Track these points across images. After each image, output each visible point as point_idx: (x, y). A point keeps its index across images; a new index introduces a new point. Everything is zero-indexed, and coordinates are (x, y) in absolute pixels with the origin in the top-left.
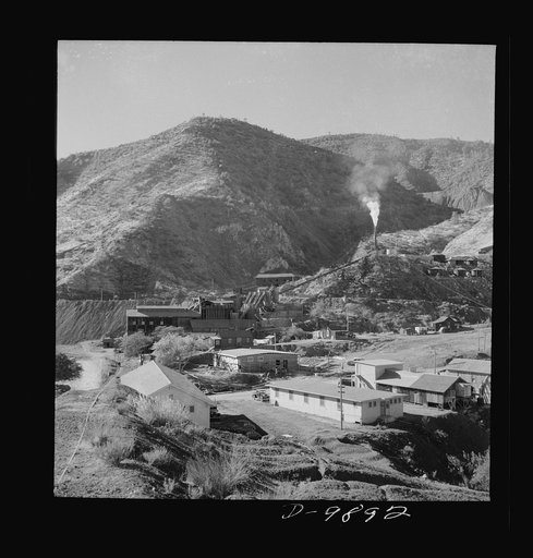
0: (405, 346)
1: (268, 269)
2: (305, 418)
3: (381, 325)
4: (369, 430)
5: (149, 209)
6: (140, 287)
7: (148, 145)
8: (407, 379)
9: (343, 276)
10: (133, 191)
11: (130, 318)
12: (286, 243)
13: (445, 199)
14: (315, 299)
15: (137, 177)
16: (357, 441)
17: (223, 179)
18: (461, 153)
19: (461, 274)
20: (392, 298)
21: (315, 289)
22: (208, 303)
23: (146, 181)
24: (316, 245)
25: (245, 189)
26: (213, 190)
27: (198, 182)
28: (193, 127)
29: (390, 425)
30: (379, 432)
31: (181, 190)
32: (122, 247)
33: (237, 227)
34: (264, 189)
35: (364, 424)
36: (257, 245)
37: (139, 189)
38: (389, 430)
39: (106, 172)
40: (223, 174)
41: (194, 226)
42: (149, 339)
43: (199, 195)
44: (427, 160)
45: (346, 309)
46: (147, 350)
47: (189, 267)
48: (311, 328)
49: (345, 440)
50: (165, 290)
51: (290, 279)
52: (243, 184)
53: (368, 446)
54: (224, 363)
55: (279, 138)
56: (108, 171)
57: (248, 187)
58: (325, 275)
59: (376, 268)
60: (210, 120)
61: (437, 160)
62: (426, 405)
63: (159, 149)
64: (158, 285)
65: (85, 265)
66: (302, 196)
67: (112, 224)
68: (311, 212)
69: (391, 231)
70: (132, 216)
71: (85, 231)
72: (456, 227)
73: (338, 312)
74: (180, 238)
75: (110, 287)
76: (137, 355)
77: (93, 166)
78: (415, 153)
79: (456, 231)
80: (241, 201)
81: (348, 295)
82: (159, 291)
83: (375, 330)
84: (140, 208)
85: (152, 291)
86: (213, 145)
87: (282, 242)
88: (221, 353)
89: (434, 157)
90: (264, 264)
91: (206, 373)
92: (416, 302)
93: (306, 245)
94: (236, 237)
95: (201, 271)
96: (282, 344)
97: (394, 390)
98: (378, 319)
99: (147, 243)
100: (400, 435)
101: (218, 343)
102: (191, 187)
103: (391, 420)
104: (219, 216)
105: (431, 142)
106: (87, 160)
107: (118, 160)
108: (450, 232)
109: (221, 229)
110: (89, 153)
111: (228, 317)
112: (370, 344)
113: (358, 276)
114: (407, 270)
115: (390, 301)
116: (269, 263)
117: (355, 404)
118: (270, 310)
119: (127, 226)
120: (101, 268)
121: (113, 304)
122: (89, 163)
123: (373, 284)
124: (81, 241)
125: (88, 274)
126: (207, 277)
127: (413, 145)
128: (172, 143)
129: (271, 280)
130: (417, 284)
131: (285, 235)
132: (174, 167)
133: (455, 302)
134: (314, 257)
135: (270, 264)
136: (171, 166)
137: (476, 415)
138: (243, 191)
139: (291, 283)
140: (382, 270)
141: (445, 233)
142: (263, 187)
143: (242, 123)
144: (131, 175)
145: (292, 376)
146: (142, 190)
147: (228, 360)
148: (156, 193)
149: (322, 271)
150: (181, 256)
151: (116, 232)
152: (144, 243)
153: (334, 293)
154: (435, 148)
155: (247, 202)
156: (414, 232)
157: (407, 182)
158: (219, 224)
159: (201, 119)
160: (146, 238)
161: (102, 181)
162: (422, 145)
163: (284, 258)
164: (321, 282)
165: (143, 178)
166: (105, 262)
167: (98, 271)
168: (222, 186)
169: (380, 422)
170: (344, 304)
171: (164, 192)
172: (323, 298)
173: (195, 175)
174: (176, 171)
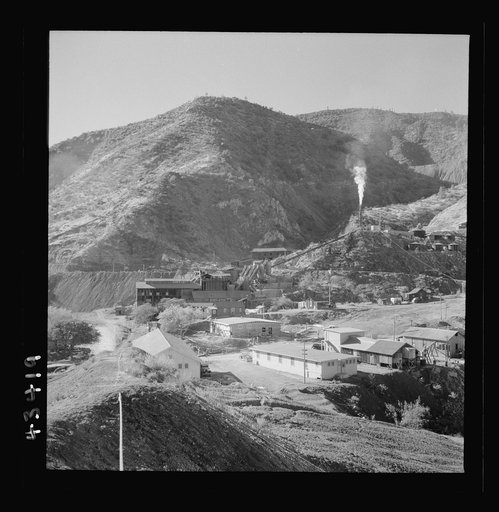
0: (378, 315)
1: (265, 242)
2: (278, 375)
3: (362, 295)
4: (326, 384)
5: (156, 186)
6: (148, 259)
7: (155, 124)
8: (366, 344)
9: (330, 251)
10: (141, 168)
11: (139, 290)
12: (282, 216)
13: (437, 173)
14: (303, 272)
15: (145, 155)
16: (315, 392)
17: (225, 156)
18: (454, 126)
19: (439, 248)
20: (374, 271)
21: (305, 262)
22: (208, 276)
23: (153, 159)
24: (311, 219)
25: (244, 165)
26: (215, 168)
27: (201, 160)
28: (197, 106)
29: (344, 381)
30: (334, 386)
31: (183, 169)
32: (131, 223)
33: (237, 202)
34: (262, 166)
35: (324, 379)
36: (255, 220)
37: (147, 166)
38: (342, 385)
39: (116, 150)
40: (225, 152)
41: (197, 202)
42: (156, 309)
43: (202, 172)
44: (422, 133)
45: (331, 281)
46: (154, 318)
47: (192, 240)
48: (299, 298)
49: (305, 391)
50: (170, 262)
51: (282, 253)
52: (243, 161)
53: (322, 396)
54: (219, 330)
55: (278, 115)
56: (118, 149)
57: (248, 163)
58: (314, 250)
59: (360, 243)
60: (213, 100)
61: (430, 134)
62: (378, 365)
63: (165, 128)
64: (164, 257)
65: (98, 239)
66: (298, 172)
67: (122, 201)
68: (307, 187)
69: (382, 205)
70: (141, 192)
71: (97, 207)
72: (443, 201)
73: (324, 283)
74: (184, 213)
75: (121, 259)
76: (145, 323)
77: (103, 144)
78: (410, 127)
79: (443, 204)
80: (241, 178)
81: (334, 268)
82: (166, 263)
83: (357, 300)
84: (147, 186)
85: (159, 263)
86: (215, 124)
87: (279, 216)
88: (216, 321)
89: (428, 130)
90: (261, 237)
91: (203, 338)
92: (395, 274)
93: (301, 219)
94: (236, 212)
95: (203, 243)
96: (270, 313)
97: (355, 353)
98: (360, 290)
99: (155, 219)
100: (350, 388)
101: (214, 312)
102: (195, 164)
103: (346, 376)
104: (220, 192)
105: (427, 117)
106: (98, 139)
107: (127, 139)
108: (438, 206)
109: (222, 205)
110: (100, 132)
111: (226, 289)
112: (348, 313)
113: (344, 251)
114: (388, 245)
115: (371, 274)
116: (266, 236)
117: (317, 363)
118: (263, 282)
119: (136, 202)
120: (113, 242)
121: (124, 276)
122: (100, 141)
123: (357, 258)
124: (94, 216)
125: (101, 247)
126: (209, 249)
127: (410, 119)
128: (177, 122)
129: (265, 253)
130: (397, 257)
131: (282, 209)
132: (179, 146)
133: (431, 274)
134: (309, 230)
135: (268, 237)
136: (176, 144)
137: (418, 373)
138: (243, 168)
139: (283, 257)
140: (366, 245)
141: (432, 207)
142: (262, 163)
143: (243, 102)
144: (139, 153)
145: (275, 341)
146: (150, 168)
147: (221, 327)
148: (162, 170)
149: (312, 245)
150: (186, 230)
151: (126, 208)
152: (151, 218)
153: (322, 266)
154: (429, 122)
155: (246, 178)
156: (403, 206)
157: (401, 155)
158: (220, 200)
159: (204, 98)
160: (153, 214)
161: (112, 159)
162: (417, 119)
163: (280, 231)
164: (310, 256)
165: (151, 156)
166: (116, 236)
167: (110, 245)
168: (224, 164)
169: (336, 378)
170: (330, 276)
171: (169, 170)
172: (311, 271)
173: (198, 153)
174: (181, 149)
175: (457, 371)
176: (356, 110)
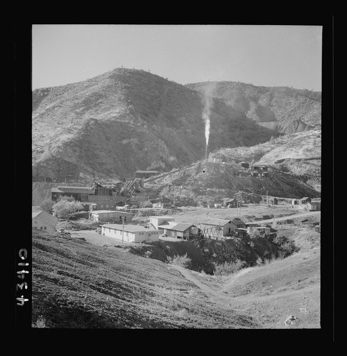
1: (152, 168)
5: (80, 127)
6: (70, 175)
7: (85, 85)
8: (172, 225)
9: (184, 174)
10: (73, 114)
11: (53, 193)
12: (166, 152)
13: (277, 127)
14: (165, 186)
15: (76, 106)
17: (130, 109)
18: (292, 96)
19: (255, 175)
20: (210, 188)
21: (167, 180)
22: (100, 186)
23: (81, 109)
26: (122, 117)
27: (113, 111)
28: (115, 75)
30: (139, 245)
31: (102, 116)
32: (61, 151)
33: (135, 140)
34: (156, 117)
35: (136, 242)
36: (146, 152)
37: (77, 113)
38: (144, 245)
39: (57, 101)
40: (131, 106)
41: (108, 139)
43: (113, 119)
44: (270, 100)
45: (182, 193)
47: (102, 164)
50: (85, 178)
51: (154, 174)
52: (143, 113)
54: (93, 217)
55: (171, 83)
56: (58, 101)
57: (146, 115)
58: (175, 172)
60: (126, 70)
61: (276, 101)
62: (176, 237)
63: (91, 88)
64: (81, 175)
65: (38, 161)
66: (180, 122)
67: (56, 136)
68: (185, 133)
70: (69, 131)
71: (39, 140)
72: (273, 146)
73: (177, 194)
74: (98, 146)
75: (52, 175)
77: (49, 97)
78: (263, 96)
79: (271, 148)
80: (139, 124)
81: (185, 185)
82: (82, 179)
84: (74, 127)
86: (125, 87)
87: (163, 151)
88: (93, 212)
89: (275, 99)
91: (82, 221)
92: (223, 190)
94: (134, 147)
95: (109, 167)
96: (131, 209)
97: (165, 231)
99: (77, 149)
102: (108, 114)
104: (124, 133)
105: (275, 89)
106: (46, 93)
107: (66, 94)
108: (268, 149)
109: (125, 142)
110: (47, 89)
111: (110, 194)
113: (194, 174)
118: (138, 191)
119: (66, 137)
120: (47, 163)
121: (52, 185)
122: (47, 95)
123: (201, 179)
124: (36, 146)
125: (39, 166)
126: (113, 171)
127: (262, 90)
128: (100, 84)
129: (144, 174)
130: (228, 180)
131: (165, 146)
132: (100, 101)
135: (154, 165)
136: (98, 99)
137: (197, 243)
138: (142, 118)
139: (154, 177)
140: (208, 171)
141: (265, 150)
142: (156, 115)
143: (147, 73)
144: (72, 104)
146: (79, 115)
147: (94, 215)
148: (87, 116)
149: (174, 170)
150: (98, 158)
151: (58, 141)
152: (75, 148)
153: (177, 183)
154: (276, 93)
155: (143, 125)
156: (247, 148)
157: (255, 115)
158: (124, 138)
159: (120, 69)
160: (76, 145)
161: (54, 108)
162: (268, 91)
163: (163, 161)
164: (171, 177)
165: (80, 107)
166: (50, 160)
167: (45, 165)
168: (128, 115)
169: (144, 242)
170: (181, 190)
171: (92, 117)
172: (170, 186)
173: (112, 106)
174: (101, 103)
175: (222, 242)
176: (228, 82)
